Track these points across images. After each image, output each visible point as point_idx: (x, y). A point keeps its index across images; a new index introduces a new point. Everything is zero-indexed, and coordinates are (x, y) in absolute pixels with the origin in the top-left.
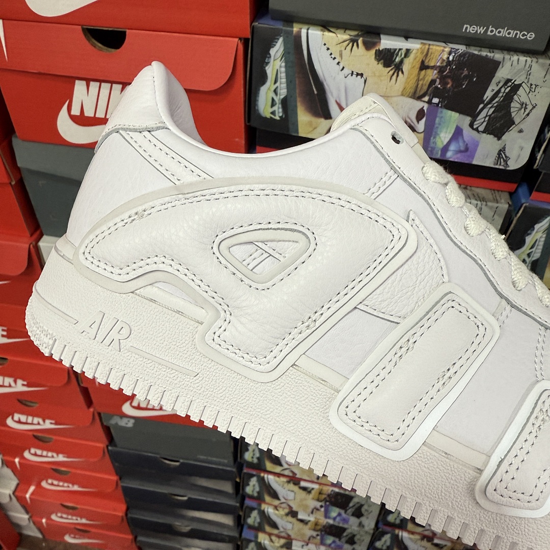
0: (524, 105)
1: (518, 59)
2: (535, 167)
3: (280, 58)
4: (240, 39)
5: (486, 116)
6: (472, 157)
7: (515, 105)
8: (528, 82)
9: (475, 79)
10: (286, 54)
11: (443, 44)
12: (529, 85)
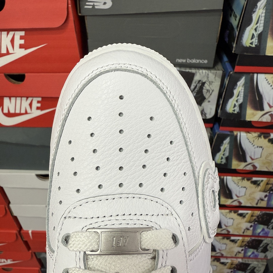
2: (218, 116)
7: (204, 91)
12: (209, 82)
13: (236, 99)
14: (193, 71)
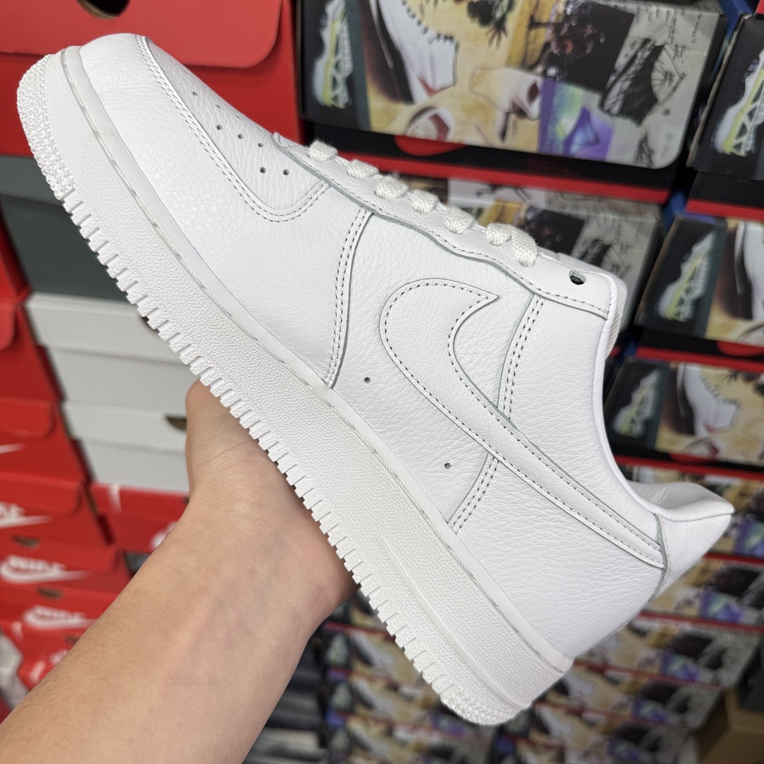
0: (669, 76)
2: (688, 164)
3: (341, 19)
5: (621, 93)
8: (672, 43)
9: (602, 40)
10: (348, 13)
12: (673, 47)
13: (750, 107)
14: (630, 6)
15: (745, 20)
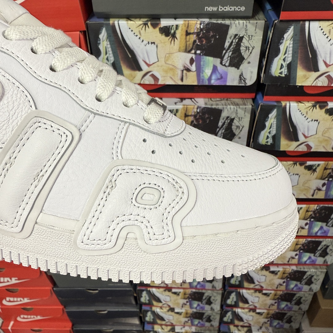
0: (248, 48)
1: (239, 23)
2: (261, 82)
3: (106, 40)
4: (81, 32)
5: (228, 57)
6: (226, 81)
7: (242, 49)
8: (247, 34)
9: (217, 37)
10: (109, 37)
11: (197, 20)
12: (248, 36)
13: (284, 57)
14: (227, 22)
15: (275, 23)
